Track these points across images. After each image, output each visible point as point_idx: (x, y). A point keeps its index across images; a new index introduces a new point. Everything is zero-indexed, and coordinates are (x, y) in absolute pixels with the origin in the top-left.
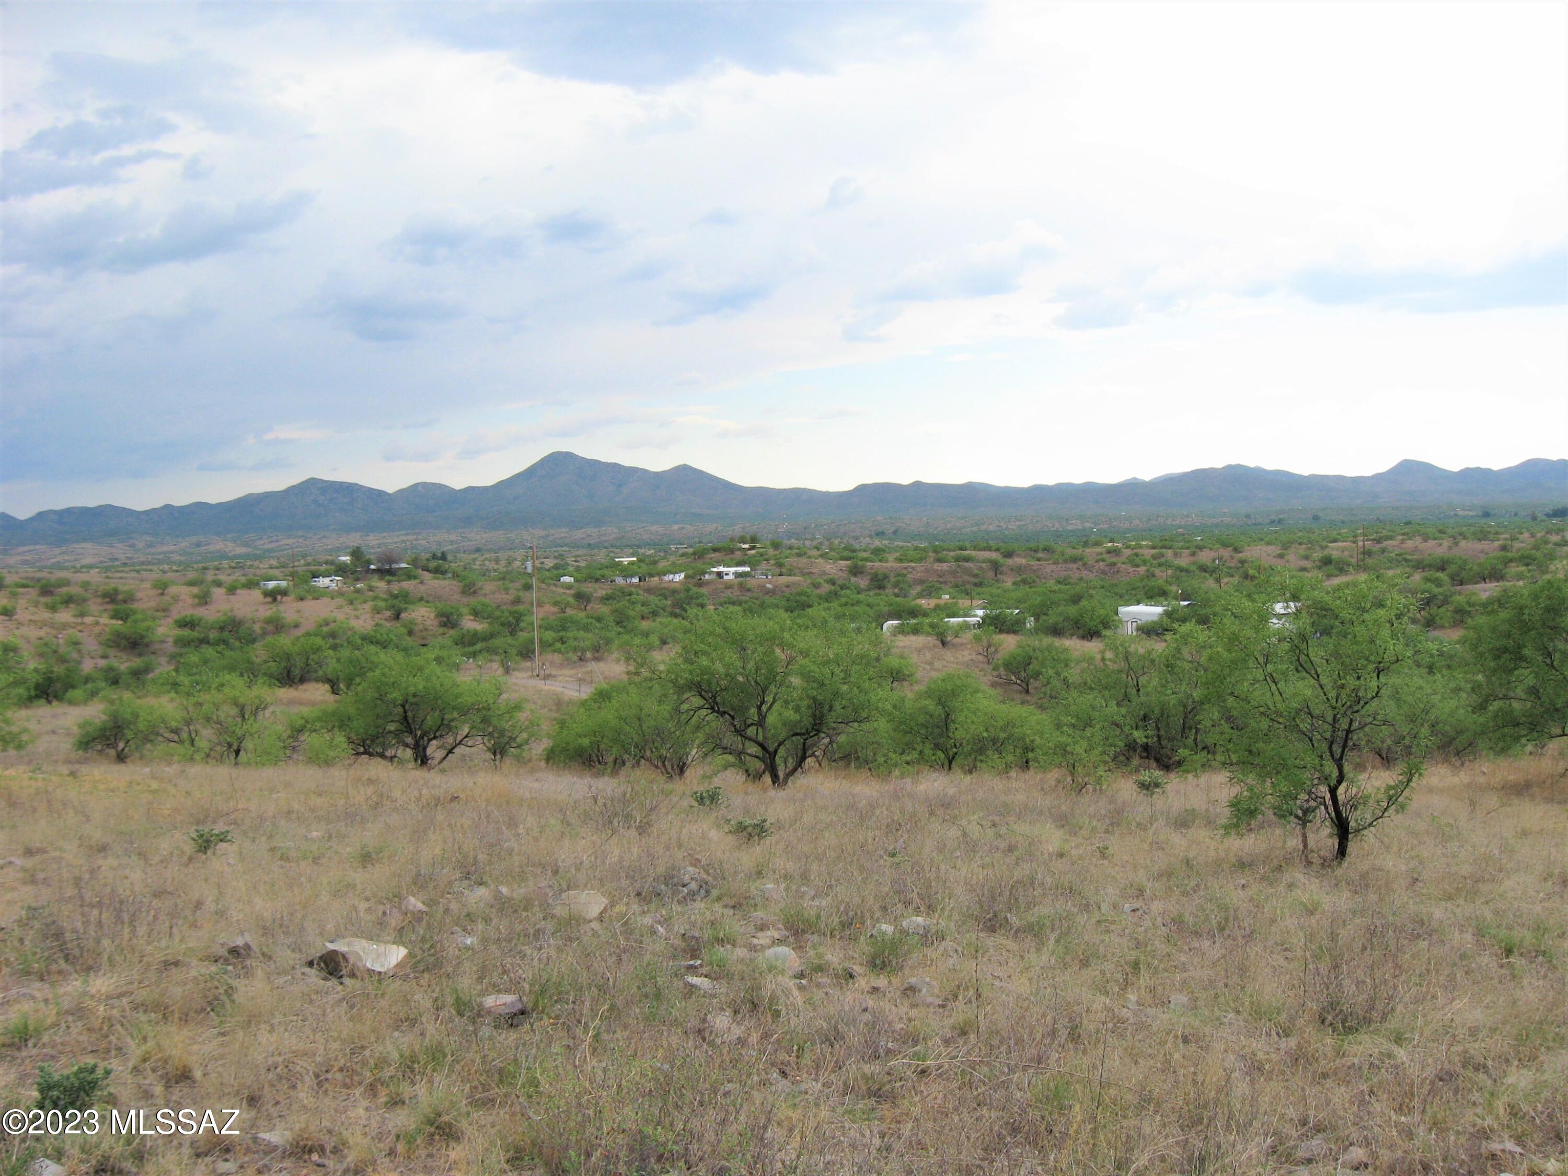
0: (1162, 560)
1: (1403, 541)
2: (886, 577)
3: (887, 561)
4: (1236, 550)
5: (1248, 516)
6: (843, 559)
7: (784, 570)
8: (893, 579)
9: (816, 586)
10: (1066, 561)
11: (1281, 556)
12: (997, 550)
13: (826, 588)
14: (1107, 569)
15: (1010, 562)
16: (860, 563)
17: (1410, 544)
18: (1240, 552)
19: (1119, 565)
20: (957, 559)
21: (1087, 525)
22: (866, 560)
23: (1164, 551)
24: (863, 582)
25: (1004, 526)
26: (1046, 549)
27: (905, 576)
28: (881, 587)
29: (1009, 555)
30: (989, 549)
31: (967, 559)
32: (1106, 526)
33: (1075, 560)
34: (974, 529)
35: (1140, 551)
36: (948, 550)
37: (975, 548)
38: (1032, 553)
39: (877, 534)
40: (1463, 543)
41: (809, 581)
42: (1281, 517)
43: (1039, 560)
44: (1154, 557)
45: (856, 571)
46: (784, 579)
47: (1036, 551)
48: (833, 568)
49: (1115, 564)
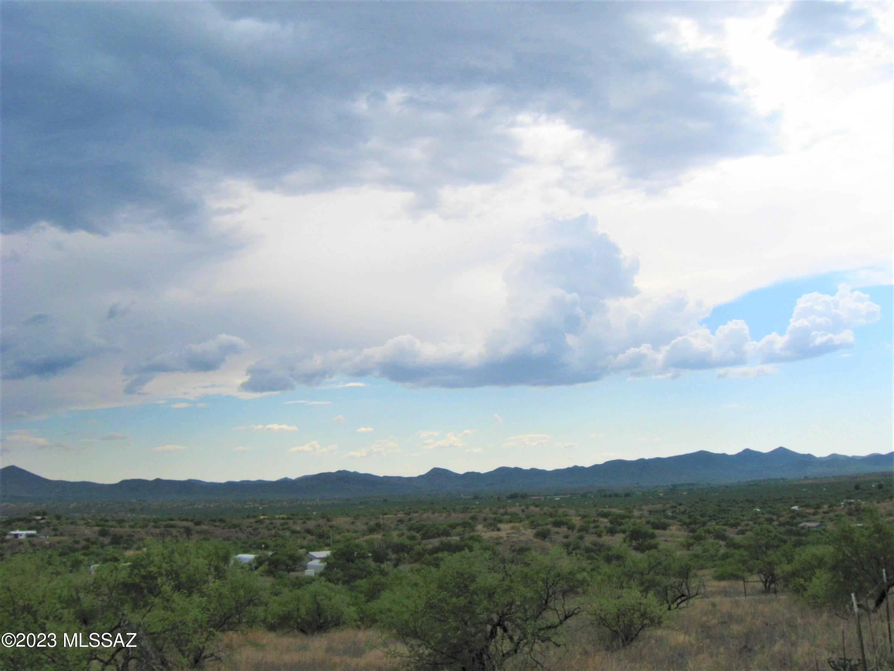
0: (286, 526)
1: (421, 514)
2: (121, 537)
3: (125, 527)
4: (328, 520)
5: (348, 500)
6: (98, 525)
7: (58, 533)
8: (125, 538)
9: (77, 542)
10: (229, 528)
11: (353, 523)
12: (192, 521)
13: (83, 543)
14: (252, 532)
15: (198, 528)
16: (106, 529)
17: (425, 515)
18: (331, 521)
19: (260, 529)
20: (166, 526)
21: (256, 505)
22: (112, 526)
23: (288, 521)
24: (107, 540)
25: (208, 505)
26: (221, 520)
27: (133, 536)
28: (118, 543)
29: (198, 523)
30: (187, 520)
31: (172, 526)
32: (267, 506)
33: (235, 526)
34: (190, 507)
35: (274, 521)
36: (162, 521)
37: (180, 519)
38: (213, 523)
39: (131, 510)
40: (453, 515)
41: (72, 539)
42: (367, 500)
43: (215, 526)
44: (282, 525)
45: (103, 533)
46: (57, 539)
47: (215, 521)
48: (90, 532)
49: (257, 529)
